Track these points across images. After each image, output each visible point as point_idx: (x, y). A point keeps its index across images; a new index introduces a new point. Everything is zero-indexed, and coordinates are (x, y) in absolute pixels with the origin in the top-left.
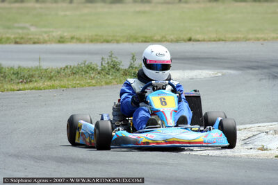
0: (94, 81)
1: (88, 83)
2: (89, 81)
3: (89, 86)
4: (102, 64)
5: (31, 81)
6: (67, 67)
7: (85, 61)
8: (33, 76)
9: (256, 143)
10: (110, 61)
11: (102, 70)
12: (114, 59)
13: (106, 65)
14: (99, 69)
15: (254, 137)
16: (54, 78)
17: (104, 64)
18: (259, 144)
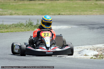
0: (23, 30)
1: (21, 30)
2: (21, 29)
3: (21, 31)
4: (26, 23)
6: (13, 24)
7: (20, 22)
9: (83, 53)
10: (29, 22)
11: (26, 25)
12: (31, 21)
13: (28, 24)
14: (25, 25)
15: (82, 51)
16: (8, 28)
17: (27, 23)
18: (84, 53)
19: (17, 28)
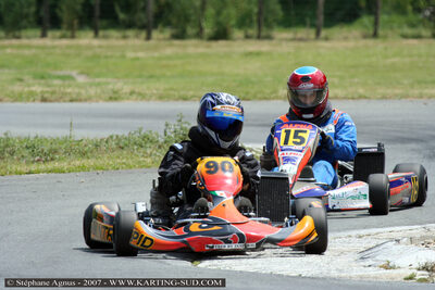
0: (149, 160)
1: (140, 162)
2: (142, 159)
3: (142, 167)
4: (165, 133)
5: (52, 159)
6: (111, 137)
7: (141, 129)
8: (56, 152)
9: (377, 258)
10: (178, 128)
11: (165, 142)
12: (184, 126)
13: (172, 135)
14: (161, 140)
15: (377, 249)
16: (89, 154)
17: (168, 133)
18: (382, 258)
19: (125, 152)
